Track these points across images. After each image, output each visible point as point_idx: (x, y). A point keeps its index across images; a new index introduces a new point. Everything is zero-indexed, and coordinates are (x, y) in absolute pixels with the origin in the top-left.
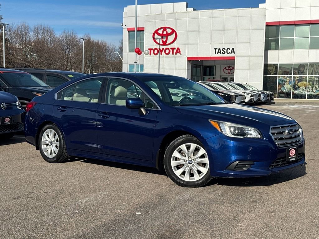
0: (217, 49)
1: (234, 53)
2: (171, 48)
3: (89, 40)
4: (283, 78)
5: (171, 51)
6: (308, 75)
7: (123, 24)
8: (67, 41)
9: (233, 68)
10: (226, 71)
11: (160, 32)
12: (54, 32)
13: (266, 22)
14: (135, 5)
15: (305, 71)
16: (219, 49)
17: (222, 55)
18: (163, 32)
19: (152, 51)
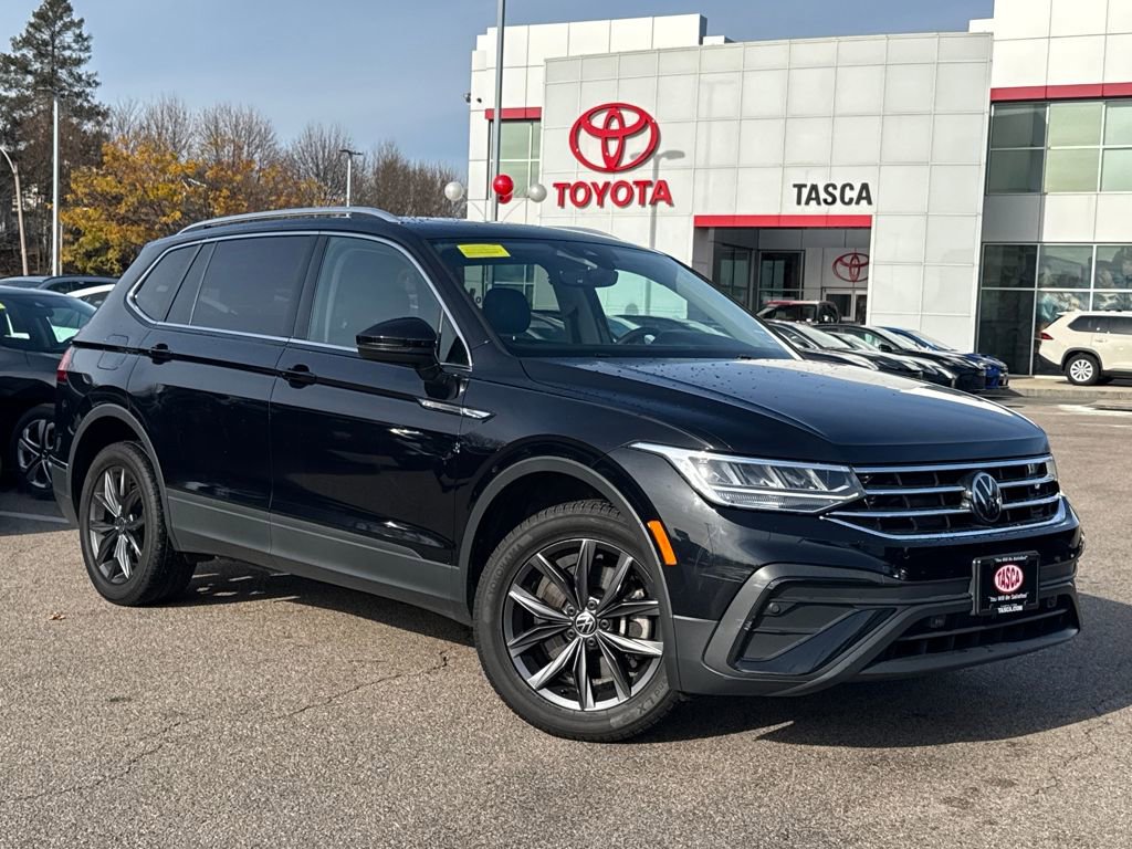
0: (805, 186)
1: (870, 203)
2: (637, 183)
4: (1055, 301)
5: (636, 191)
7: (469, 95)
8: (317, 166)
10: (845, 272)
11: (598, 121)
12: (272, 134)
13: (993, 90)
16: (814, 188)
17: (823, 210)
18: (608, 123)
19: (567, 192)
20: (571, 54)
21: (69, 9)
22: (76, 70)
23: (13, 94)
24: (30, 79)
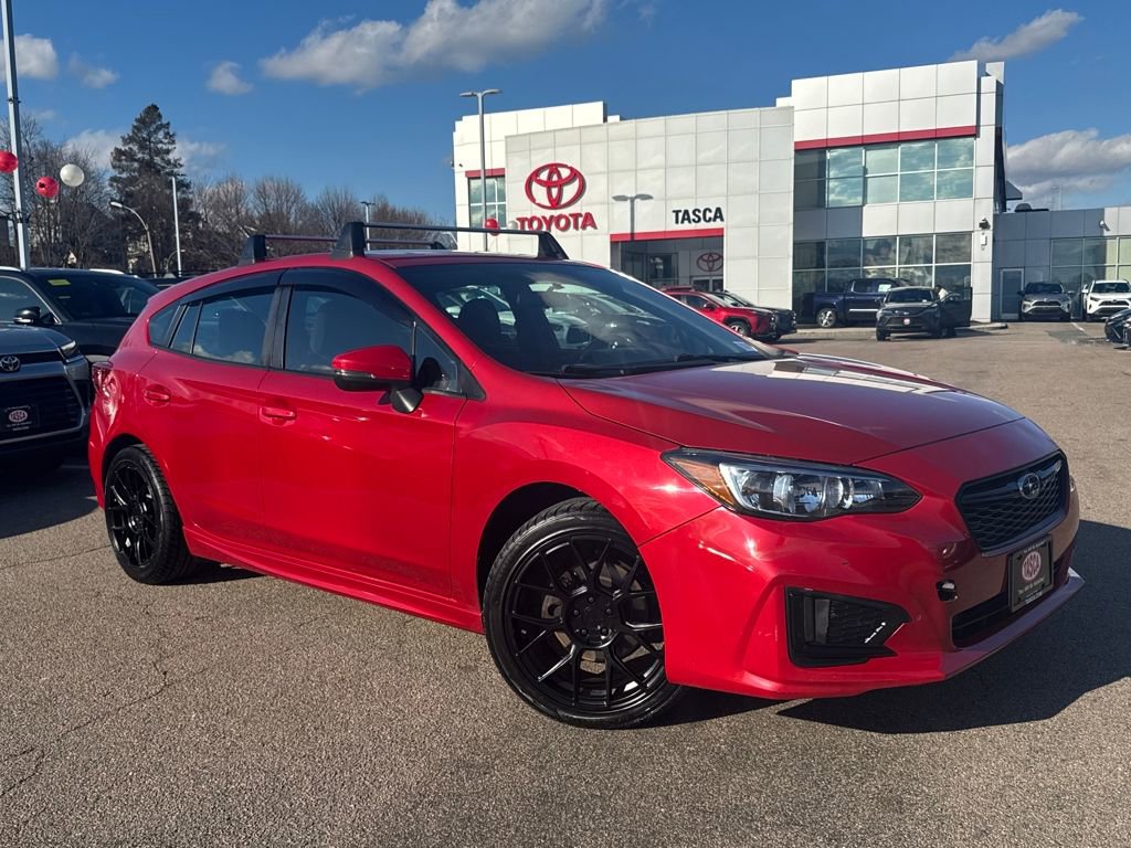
0: (680, 211)
1: (722, 220)
2: (571, 215)
3: (385, 207)
5: (572, 220)
6: (897, 266)
7: (453, 162)
8: (334, 213)
9: (721, 257)
10: (704, 265)
11: (544, 176)
12: (302, 193)
13: (796, 143)
14: (477, 113)
15: (891, 256)
16: (686, 212)
17: (693, 226)
18: (550, 177)
19: (526, 223)
20: (520, 132)
21: (160, 116)
22: (166, 157)
23: (124, 175)
24: (136, 165)
